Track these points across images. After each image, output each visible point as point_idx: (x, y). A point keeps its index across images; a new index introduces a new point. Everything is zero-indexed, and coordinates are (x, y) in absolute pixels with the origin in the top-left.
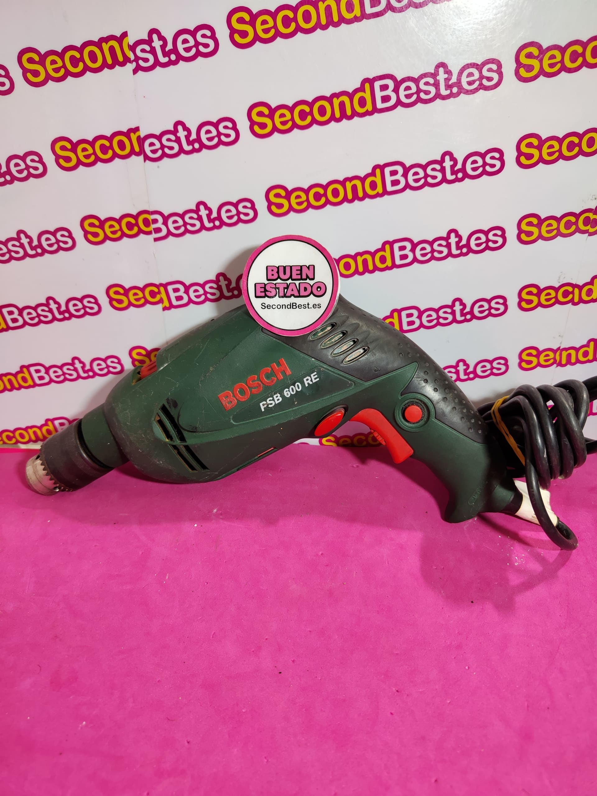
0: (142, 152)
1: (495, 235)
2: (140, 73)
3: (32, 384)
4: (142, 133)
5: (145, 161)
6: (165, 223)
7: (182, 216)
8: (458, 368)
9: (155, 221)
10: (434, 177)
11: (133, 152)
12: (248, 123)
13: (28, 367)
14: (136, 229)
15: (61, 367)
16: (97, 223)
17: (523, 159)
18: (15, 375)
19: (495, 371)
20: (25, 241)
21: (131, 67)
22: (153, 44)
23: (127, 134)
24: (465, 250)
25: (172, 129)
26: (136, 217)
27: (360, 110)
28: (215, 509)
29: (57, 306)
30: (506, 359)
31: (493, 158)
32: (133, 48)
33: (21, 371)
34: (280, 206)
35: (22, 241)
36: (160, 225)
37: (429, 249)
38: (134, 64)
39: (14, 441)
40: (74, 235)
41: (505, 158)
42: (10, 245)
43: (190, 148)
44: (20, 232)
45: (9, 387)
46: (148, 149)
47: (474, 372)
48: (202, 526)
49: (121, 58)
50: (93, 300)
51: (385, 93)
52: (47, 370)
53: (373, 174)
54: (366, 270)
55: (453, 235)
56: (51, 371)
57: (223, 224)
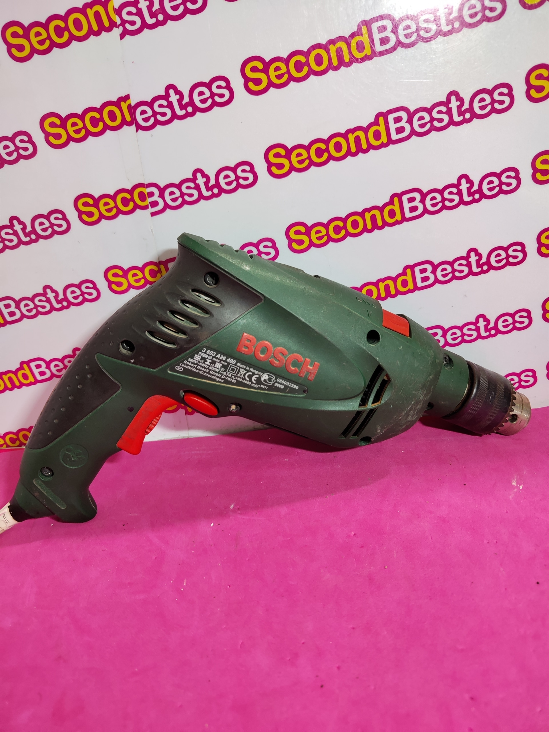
0: (133, 121)
1: (508, 177)
2: (127, 37)
3: (33, 380)
4: (133, 102)
5: (137, 131)
6: (162, 196)
7: (179, 186)
8: (478, 325)
9: (151, 194)
10: (441, 120)
11: (124, 122)
12: (242, 81)
13: (28, 363)
14: (131, 205)
15: (62, 360)
16: (91, 202)
17: (533, 93)
18: (15, 373)
19: (518, 325)
20: (18, 227)
21: (117, 31)
22: (140, 6)
23: (117, 104)
24: (477, 196)
25: (164, 94)
26: (131, 192)
27: (358, 55)
28: (232, 505)
29: (54, 294)
30: (528, 311)
31: (501, 94)
32: (118, 12)
33: (21, 368)
34: (280, 166)
35: (15, 228)
36: (156, 198)
37: (439, 198)
38: (121, 28)
39: (18, 443)
41: (514, 93)
43: (183, 112)
44: (12, 219)
45: (9, 386)
46: (139, 118)
47: (496, 327)
48: (219, 524)
49: (107, 24)
50: (91, 285)
51: (383, 35)
52: (48, 364)
53: (376, 123)
54: (375, 226)
55: (463, 181)
56: (52, 365)
57: (222, 191)
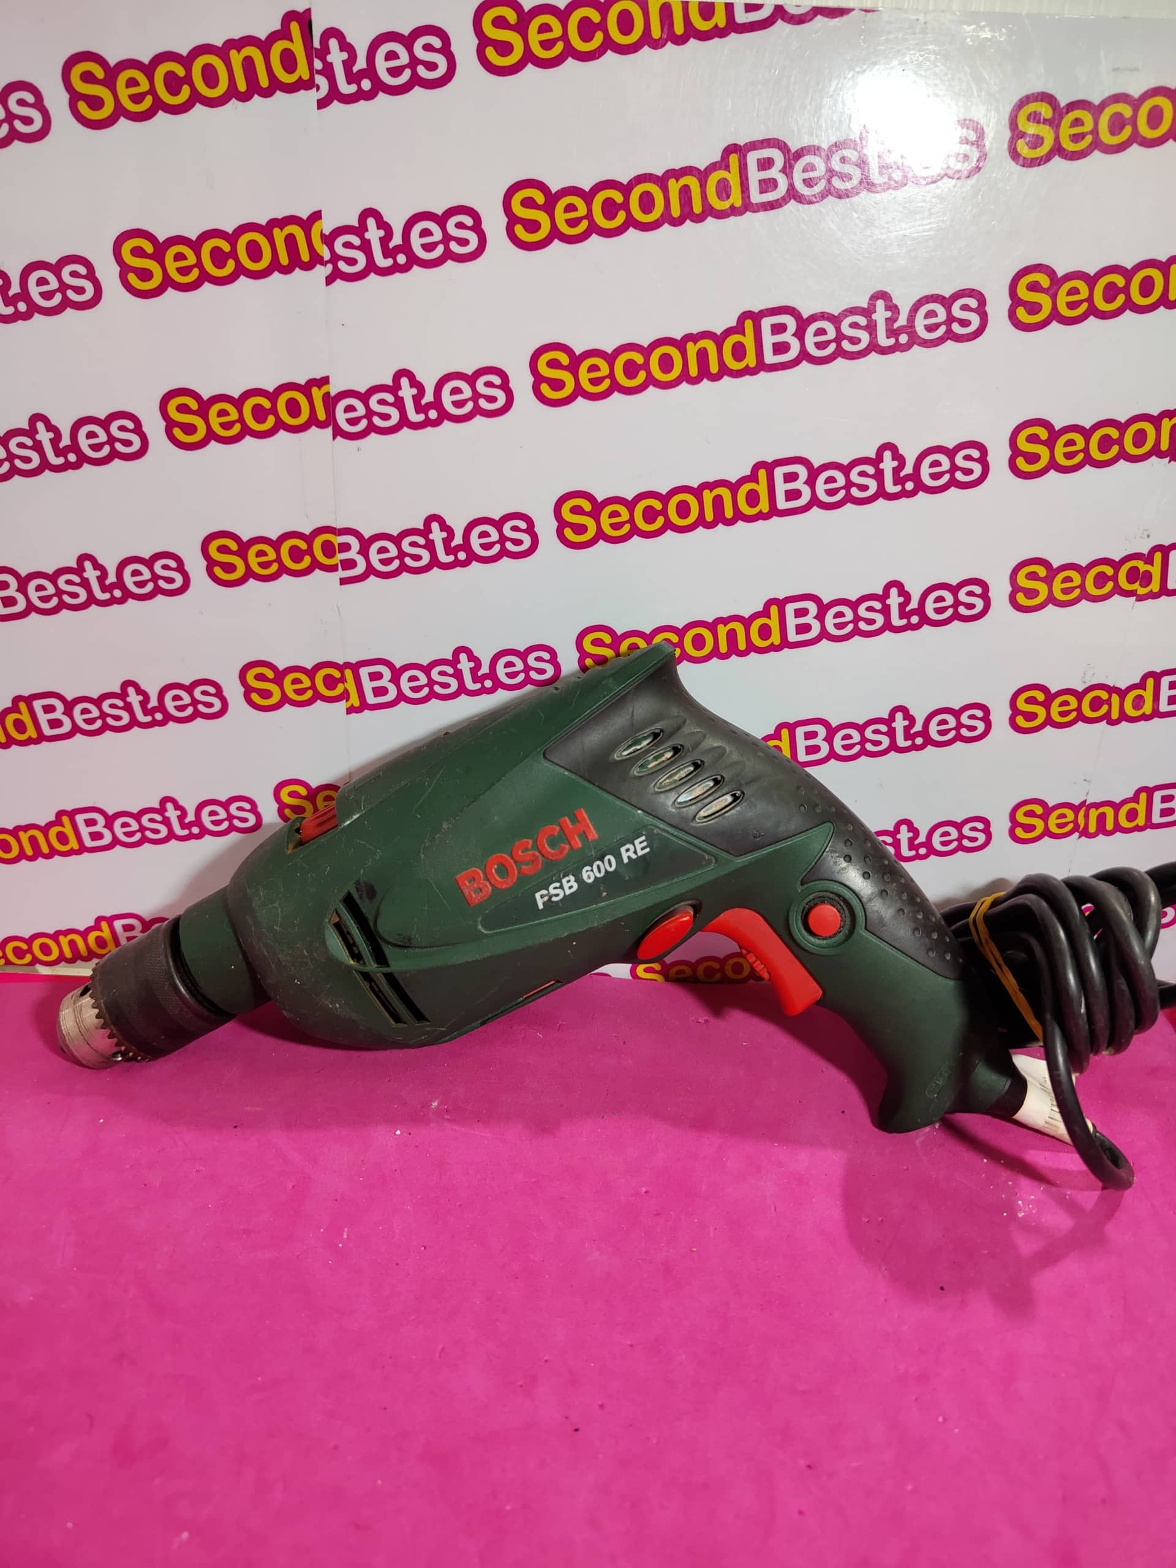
0: (330, 420)
1: (970, 594)
2: (339, 282)
3: (76, 847)
4: (334, 389)
5: (334, 438)
6: (364, 551)
7: (397, 540)
8: (898, 836)
9: (346, 547)
10: (863, 488)
11: (313, 421)
12: (531, 379)
13: (72, 814)
14: (307, 561)
15: (137, 817)
16: (233, 546)
18: (45, 829)
19: (966, 843)
20: (91, 574)
21: (322, 272)
22: (367, 235)
23: (306, 389)
24: (915, 619)
25: (390, 383)
26: (309, 539)
27: (734, 365)
28: (434, 1102)
29: (141, 698)
30: (986, 822)
31: (968, 458)
32: (329, 240)
33: (58, 822)
34: (580, 529)
35: (86, 575)
36: (353, 554)
37: (849, 615)
38: (330, 267)
39: (28, 958)
40: (188, 567)
41: (990, 458)
42: (61, 581)
43: (421, 418)
44: (83, 558)
45: (29, 852)
46: (341, 417)
47: (928, 844)
48: (410, 1134)
49: (305, 256)
50: (212, 690)
51: (779, 338)
52: (110, 821)
53: (753, 477)
54: (733, 650)
55: (894, 592)
56: (118, 823)
57: (472, 557)
